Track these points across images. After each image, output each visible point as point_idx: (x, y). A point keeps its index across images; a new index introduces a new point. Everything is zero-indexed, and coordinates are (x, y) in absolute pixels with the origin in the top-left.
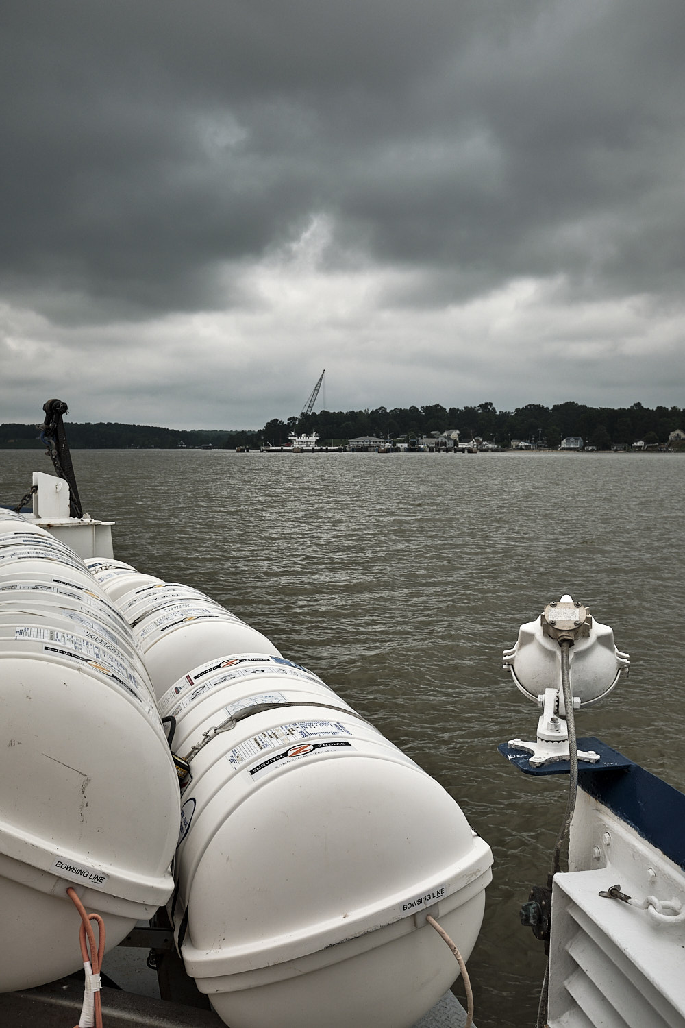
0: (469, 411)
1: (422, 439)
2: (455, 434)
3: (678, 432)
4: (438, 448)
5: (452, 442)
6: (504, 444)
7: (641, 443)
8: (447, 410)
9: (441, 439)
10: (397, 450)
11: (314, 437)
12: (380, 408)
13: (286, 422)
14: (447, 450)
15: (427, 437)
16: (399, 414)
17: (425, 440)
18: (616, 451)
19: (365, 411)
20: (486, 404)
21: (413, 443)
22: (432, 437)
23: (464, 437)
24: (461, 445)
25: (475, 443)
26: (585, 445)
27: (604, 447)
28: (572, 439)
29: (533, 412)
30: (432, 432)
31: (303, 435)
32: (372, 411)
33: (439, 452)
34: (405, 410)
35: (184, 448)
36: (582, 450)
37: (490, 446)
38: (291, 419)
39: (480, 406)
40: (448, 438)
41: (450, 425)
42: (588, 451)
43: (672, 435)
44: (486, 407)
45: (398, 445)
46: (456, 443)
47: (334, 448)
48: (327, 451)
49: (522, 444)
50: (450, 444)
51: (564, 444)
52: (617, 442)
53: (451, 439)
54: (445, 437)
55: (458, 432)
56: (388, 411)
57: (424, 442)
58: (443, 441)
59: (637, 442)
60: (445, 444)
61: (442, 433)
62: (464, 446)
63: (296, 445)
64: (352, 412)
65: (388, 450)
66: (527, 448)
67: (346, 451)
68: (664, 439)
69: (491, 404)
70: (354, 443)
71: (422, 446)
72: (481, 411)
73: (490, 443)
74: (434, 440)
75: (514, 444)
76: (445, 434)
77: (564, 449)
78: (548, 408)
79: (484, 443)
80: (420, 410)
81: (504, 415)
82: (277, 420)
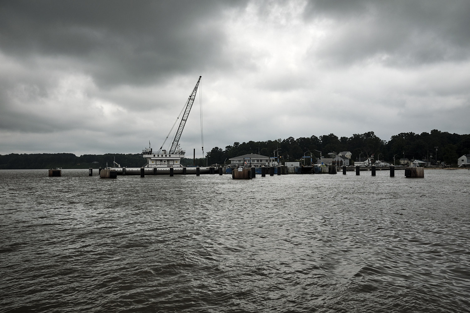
0: (356, 137)
1: (320, 159)
2: (348, 154)
5: (348, 161)
8: (339, 138)
12: (289, 138)
15: (325, 158)
17: (323, 160)
20: (369, 133)
22: (329, 157)
24: (357, 164)
28: (465, 157)
32: (284, 141)
34: (308, 139)
37: (383, 164)
39: (365, 134)
40: (343, 157)
41: (342, 149)
46: (351, 163)
49: (418, 162)
50: (346, 163)
53: (347, 158)
54: (340, 157)
55: (350, 153)
56: (295, 140)
58: (340, 160)
60: (341, 164)
61: (338, 154)
62: (359, 165)
71: (319, 165)
73: (382, 162)
74: (331, 160)
76: (340, 154)
79: (377, 162)
80: (319, 138)
82: (217, 148)
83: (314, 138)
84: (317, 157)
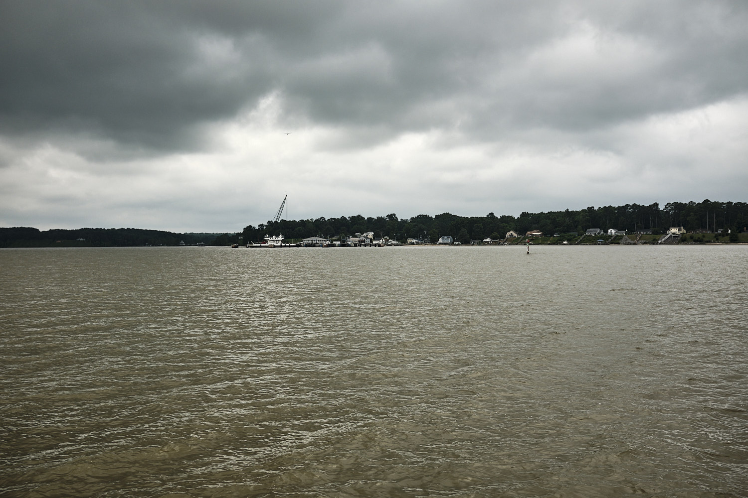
0: (380, 219)
1: (349, 238)
2: (371, 235)
3: (511, 232)
4: (360, 244)
5: (369, 240)
6: (403, 241)
7: (488, 240)
8: (366, 219)
9: (362, 238)
10: (334, 246)
11: (281, 238)
12: (321, 218)
13: (257, 228)
14: (365, 246)
15: (353, 237)
16: (333, 221)
17: (352, 239)
18: (473, 245)
19: (311, 219)
20: (391, 214)
21: (344, 241)
22: (356, 236)
23: (376, 237)
24: (375, 242)
25: (384, 241)
26: (454, 241)
27: (465, 242)
28: (446, 237)
29: (423, 219)
30: (356, 234)
31: (274, 237)
32: (316, 220)
33: (361, 246)
35: (184, 246)
36: (452, 244)
37: (393, 242)
38: (261, 226)
39: (387, 216)
40: (366, 237)
41: (367, 229)
42: (456, 245)
43: (508, 234)
44: (392, 217)
45: (335, 242)
46: (371, 241)
47: (294, 245)
48: (290, 246)
49: (414, 241)
50: (368, 241)
51: (440, 240)
52: (474, 239)
53: (369, 238)
54: (364, 237)
55: (373, 233)
56: (326, 220)
57: (351, 240)
58: (363, 239)
59: (486, 239)
60: (364, 241)
61: (362, 234)
62: (376, 243)
63: (269, 243)
64: (302, 220)
65: (328, 246)
66: (418, 243)
67: (301, 246)
68: (503, 236)
69: (394, 215)
70: (306, 241)
71: (349, 243)
72: (388, 220)
74: (357, 239)
75: (409, 241)
76: (365, 235)
77: (440, 244)
78: (432, 217)
79: (390, 241)
80: (347, 219)
81: (403, 221)
82: (250, 226)
83: (343, 218)
84: (347, 236)
